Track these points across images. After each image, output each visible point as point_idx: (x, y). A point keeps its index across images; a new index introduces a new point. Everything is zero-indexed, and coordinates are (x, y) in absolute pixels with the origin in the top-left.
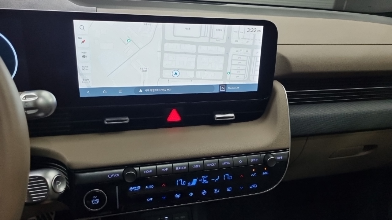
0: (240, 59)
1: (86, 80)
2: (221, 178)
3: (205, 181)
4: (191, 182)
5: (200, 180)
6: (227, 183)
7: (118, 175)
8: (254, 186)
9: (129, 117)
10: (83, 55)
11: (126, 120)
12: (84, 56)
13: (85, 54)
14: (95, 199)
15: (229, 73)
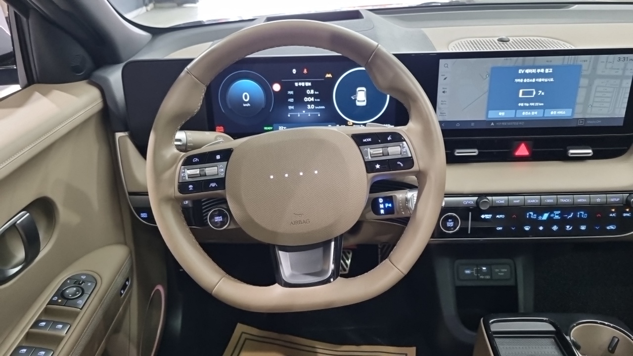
0: (605, 91)
1: (443, 113)
2: (575, 216)
3: (557, 217)
4: (542, 215)
5: (552, 215)
6: (582, 221)
7: (472, 203)
8: (612, 227)
9: (478, 149)
10: (444, 90)
11: (474, 152)
12: (444, 92)
13: (445, 90)
14: (450, 222)
15: (590, 106)
